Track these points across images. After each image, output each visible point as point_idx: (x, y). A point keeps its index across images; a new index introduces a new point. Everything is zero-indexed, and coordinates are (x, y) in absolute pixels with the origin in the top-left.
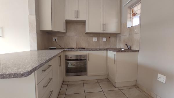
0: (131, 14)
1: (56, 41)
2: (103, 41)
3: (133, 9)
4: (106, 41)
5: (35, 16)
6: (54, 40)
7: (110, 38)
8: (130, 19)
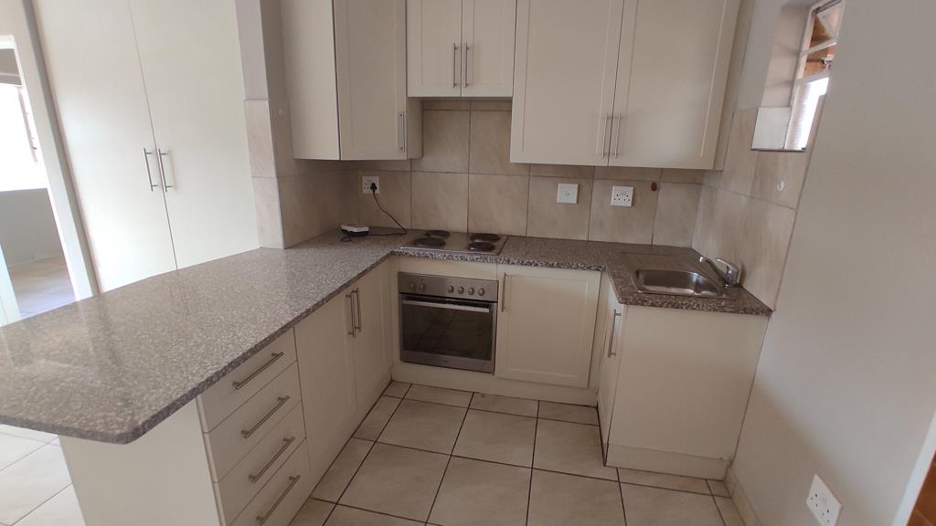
0: (797, 54)
1: (377, 191)
2: (614, 203)
3: (820, 15)
4: (630, 205)
5: (267, 103)
6: (367, 191)
7: (654, 187)
8: (784, 92)
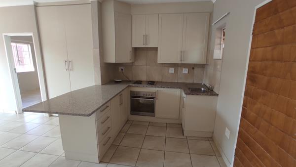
2: (183, 72)
4: (187, 73)
5: (98, 49)
6: (120, 71)
